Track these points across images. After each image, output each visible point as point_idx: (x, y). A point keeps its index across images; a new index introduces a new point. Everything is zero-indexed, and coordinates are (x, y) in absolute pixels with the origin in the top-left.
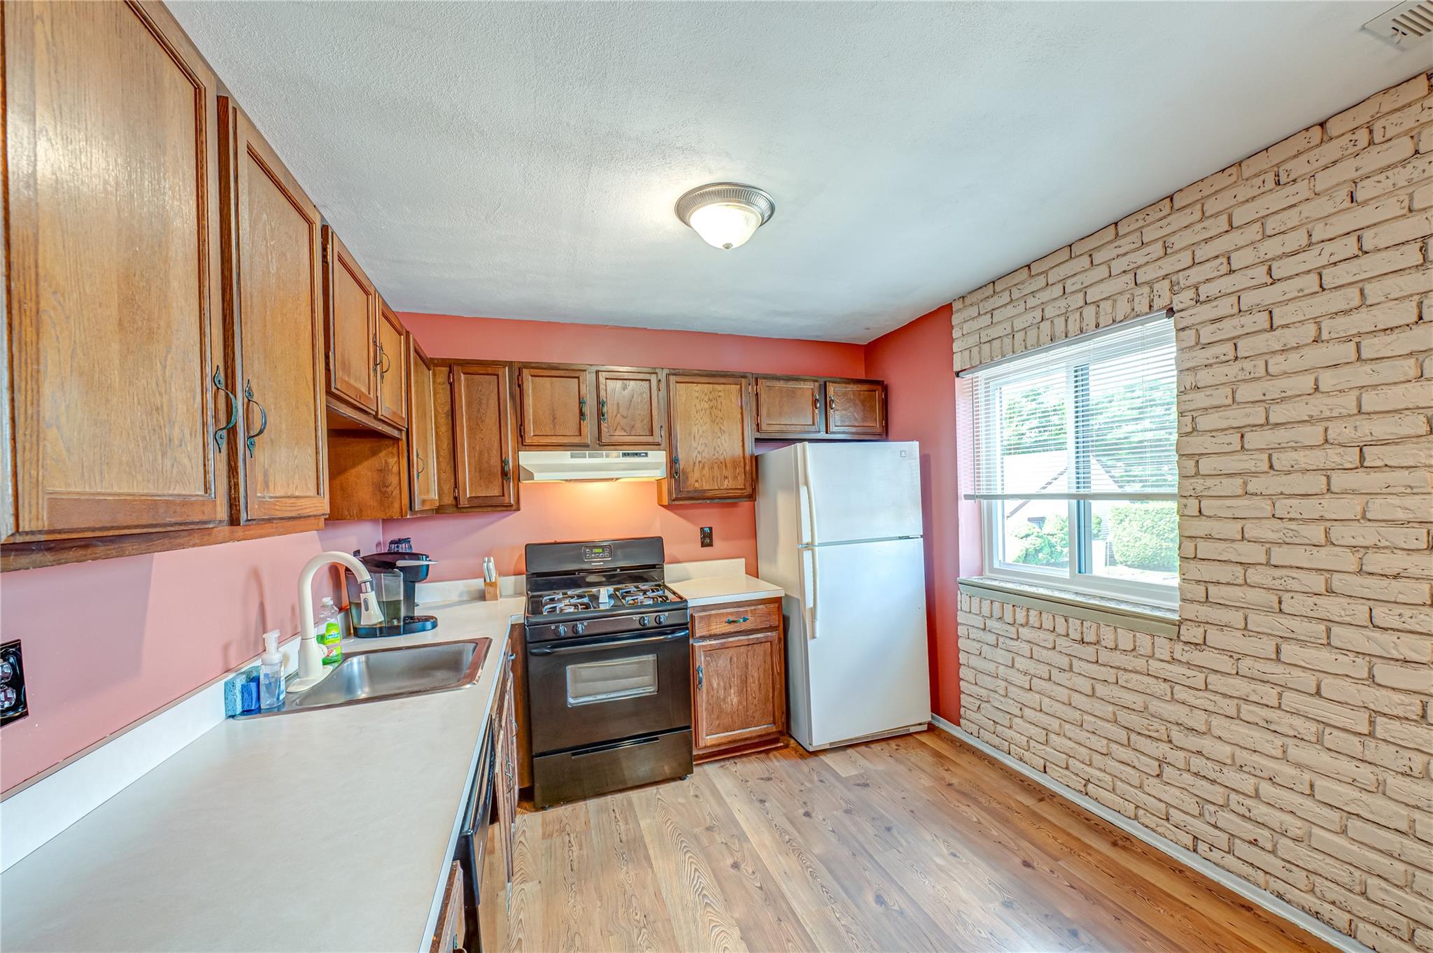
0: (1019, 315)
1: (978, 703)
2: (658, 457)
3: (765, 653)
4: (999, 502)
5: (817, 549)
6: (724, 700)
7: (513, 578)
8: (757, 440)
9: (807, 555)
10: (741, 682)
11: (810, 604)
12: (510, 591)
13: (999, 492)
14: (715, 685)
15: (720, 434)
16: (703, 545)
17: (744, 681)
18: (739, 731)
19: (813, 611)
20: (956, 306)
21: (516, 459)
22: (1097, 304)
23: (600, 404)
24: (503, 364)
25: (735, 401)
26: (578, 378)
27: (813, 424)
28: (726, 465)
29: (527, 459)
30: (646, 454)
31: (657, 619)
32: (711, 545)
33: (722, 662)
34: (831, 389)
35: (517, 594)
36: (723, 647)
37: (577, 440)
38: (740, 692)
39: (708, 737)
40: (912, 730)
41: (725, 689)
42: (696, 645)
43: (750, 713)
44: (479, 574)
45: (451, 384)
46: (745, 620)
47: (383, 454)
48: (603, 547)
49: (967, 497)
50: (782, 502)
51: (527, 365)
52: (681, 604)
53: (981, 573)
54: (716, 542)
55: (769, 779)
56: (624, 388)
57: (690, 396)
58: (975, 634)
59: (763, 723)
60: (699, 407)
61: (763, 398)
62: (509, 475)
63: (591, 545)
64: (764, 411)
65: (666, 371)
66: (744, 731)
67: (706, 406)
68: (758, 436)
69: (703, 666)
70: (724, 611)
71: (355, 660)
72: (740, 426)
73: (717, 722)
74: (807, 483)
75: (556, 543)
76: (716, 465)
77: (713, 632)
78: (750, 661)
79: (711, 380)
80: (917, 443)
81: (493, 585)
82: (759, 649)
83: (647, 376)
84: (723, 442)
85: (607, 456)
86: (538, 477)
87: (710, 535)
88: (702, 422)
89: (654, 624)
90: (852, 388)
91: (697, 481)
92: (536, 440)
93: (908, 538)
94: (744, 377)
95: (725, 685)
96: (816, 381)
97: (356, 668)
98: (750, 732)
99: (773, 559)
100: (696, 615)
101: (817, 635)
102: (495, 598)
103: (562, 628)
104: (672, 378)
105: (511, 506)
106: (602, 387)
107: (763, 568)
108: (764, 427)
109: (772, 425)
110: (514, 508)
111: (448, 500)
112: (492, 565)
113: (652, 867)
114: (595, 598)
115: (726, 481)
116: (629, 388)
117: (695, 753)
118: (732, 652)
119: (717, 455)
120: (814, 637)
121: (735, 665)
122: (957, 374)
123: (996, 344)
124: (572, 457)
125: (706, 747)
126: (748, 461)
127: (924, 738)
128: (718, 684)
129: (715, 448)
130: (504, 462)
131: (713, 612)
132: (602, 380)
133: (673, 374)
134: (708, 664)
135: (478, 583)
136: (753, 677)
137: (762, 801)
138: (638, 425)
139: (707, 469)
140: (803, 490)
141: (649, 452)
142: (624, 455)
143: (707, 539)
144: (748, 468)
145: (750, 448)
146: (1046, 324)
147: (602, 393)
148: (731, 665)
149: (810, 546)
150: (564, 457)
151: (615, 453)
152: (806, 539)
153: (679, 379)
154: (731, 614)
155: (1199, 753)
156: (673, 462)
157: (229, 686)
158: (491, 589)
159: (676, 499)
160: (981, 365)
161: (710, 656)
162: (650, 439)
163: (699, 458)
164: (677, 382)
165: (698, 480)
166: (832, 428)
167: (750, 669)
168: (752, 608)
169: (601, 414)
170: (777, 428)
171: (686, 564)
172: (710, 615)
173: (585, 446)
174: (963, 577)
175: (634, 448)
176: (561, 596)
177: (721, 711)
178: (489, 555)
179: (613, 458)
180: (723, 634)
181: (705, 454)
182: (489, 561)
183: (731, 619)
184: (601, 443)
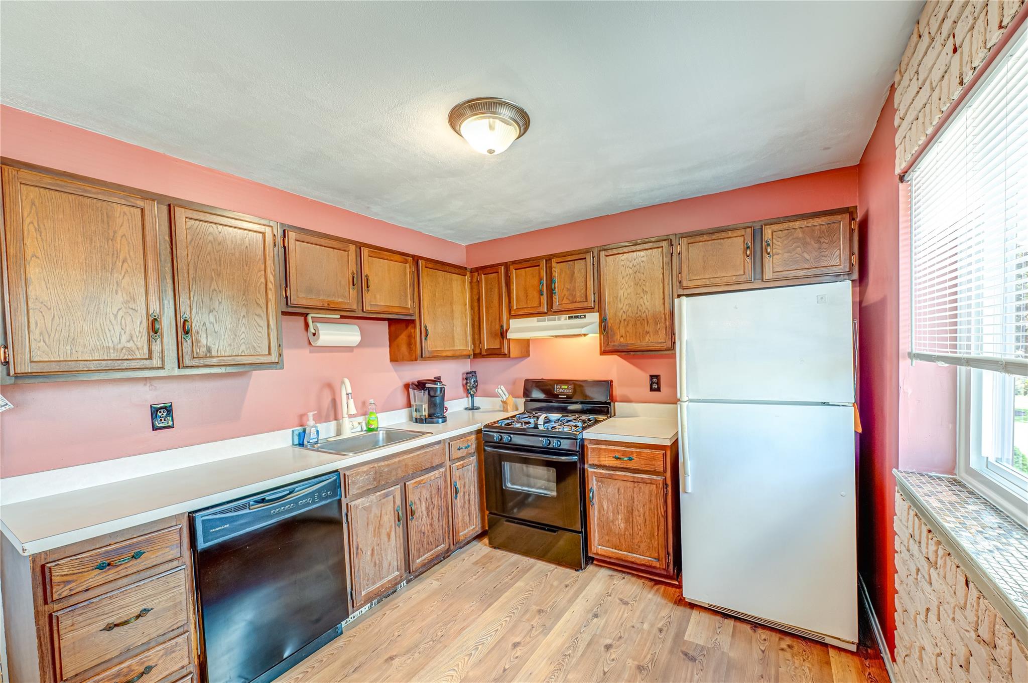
2: (594, 318)
3: (651, 494)
5: (685, 405)
6: (613, 522)
8: (679, 296)
10: (628, 512)
11: (681, 458)
14: (605, 507)
15: (642, 295)
16: (652, 389)
17: (631, 512)
18: (625, 553)
19: (684, 465)
20: (896, 80)
21: (508, 324)
23: (552, 281)
24: (501, 265)
25: (657, 262)
26: (539, 266)
28: (648, 322)
29: (514, 324)
30: (585, 316)
32: (658, 389)
33: (611, 489)
34: (770, 231)
36: (610, 477)
37: (539, 309)
38: (627, 521)
39: (600, 547)
41: (613, 513)
42: (590, 470)
43: (636, 541)
45: (479, 282)
46: (630, 459)
47: (409, 328)
49: (911, 356)
51: (513, 262)
56: (568, 267)
57: (617, 266)
59: (648, 554)
60: (624, 274)
61: (684, 256)
62: (504, 333)
64: (687, 268)
65: (599, 248)
66: (630, 554)
67: (631, 271)
68: (681, 292)
69: (595, 488)
70: (613, 447)
71: (381, 432)
73: (607, 538)
76: (639, 322)
77: (603, 463)
78: (635, 496)
79: (636, 248)
82: (646, 489)
83: (584, 255)
84: (646, 301)
85: (559, 319)
87: (659, 381)
88: (627, 286)
91: (622, 336)
92: (517, 311)
94: (666, 240)
95: (613, 510)
96: (749, 227)
98: (634, 557)
100: (589, 446)
104: (604, 252)
105: (506, 354)
106: (553, 269)
108: (687, 283)
109: (694, 280)
110: (507, 356)
115: (648, 335)
116: (571, 267)
117: (590, 555)
118: (620, 484)
119: (639, 313)
121: (622, 496)
122: (901, 178)
124: (538, 321)
125: (598, 554)
126: (668, 317)
128: (608, 507)
129: (638, 307)
130: (502, 327)
131: (604, 447)
132: (553, 264)
133: (605, 249)
134: (599, 488)
136: (638, 511)
137: (596, 616)
138: (578, 294)
139: (630, 325)
141: (586, 314)
142: (570, 318)
143: (655, 384)
144: (668, 323)
147: (554, 274)
148: (619, 495)
149: (680, 401)
150: (534, 322)
151: (563, 317)
152: (679, 394)
153: (609, 252)
154: (618, 451)
156: (604, 321)
157: (294, 432)
159: (605, 351)
161: (602, 482)
162: (586, 305)
163: (624, 317)
164: (607, 256)
166: (771, 274)
167: (636, 503)
168: (638, 450)
169: (553, 290)
171: (635, 405)
172: (600, 449)
173: (544, 313)
175: (576, 311)
177: (610, 530)
179: (563, 320)
180: (612, 467)
181: (629, 313)
183: (618, 455)
184: (553, 311)
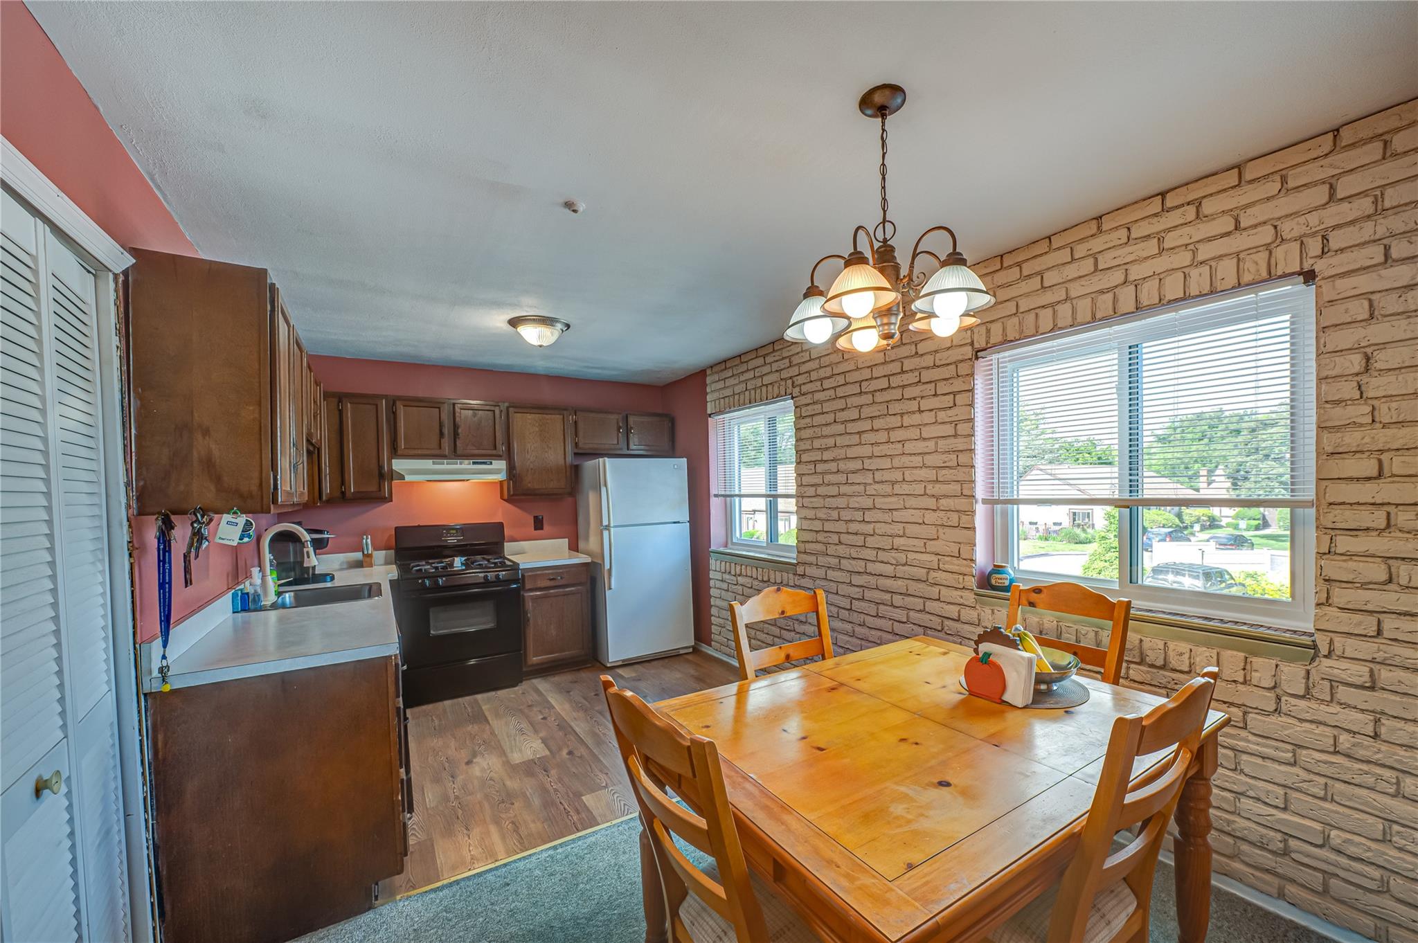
0: (737, 384)
1: (720, 628)
2: (501, 465)
4: (737, 499)
5: (612, 529)
6: (546, 633)
7: (384, 552)
8: (575, 454)
9: (606, 533)
10: (559, 620)
11: (607, 566)
12: (382, 560)
13: (737, 492)
14: (540, 623)
15: (547, 449)
16: (536, 528)
17: (561, 620)
18: (557, 654)
19: (610, 570)
20: (709, 372)
21: (390, 464)
22: (767, 385)
23: (456, 427)
24: (381, 397)
25: (559, 427)
26: (439, 408)
27: (618, 443)
28: (552, 471)
29: (398, 465)
30: (491, 463)
31: (497, 576)
32: (542, 528)
33: (545, 607)
34: (631, 420)
35: (387, 563)
36: (546, 596)
37: (437, 452)
38: (558, 628)
39: (534, 660)
40: (682, 652)
41: (547, 625)
42: (526, 594)
43: (566, 640)
44: (360, 548)
45: (340, 410)
46: (562, 578)
48: (457, 529)
49: (716, 496)
50: (592, 497)
51: (401, 398)
52: (515, 566)
53: (726, 546)
54: (545, 526)
55: (576, 682)
56: (475, 415)
57: (525, 424)
58: (719, 584)
59: (575, 649)
60: (531, 430)
61: (581, 425)
62: (385, 476)
63: (448, 528)
64: (581, 434)
65: (506, 404)
66: (561, 654)
67: (537, 429)
68: (576, 451)
69: (531, 609)
70: (548, 572)
71: (287, 595)
72: (562, 444)
73: (541, 648)
74: (606, 485)
75: (419, 526)
76: (544, 471)
77: (539, 586)
78: (565, 606)
79: (540, 411)
80: (685, 459)
81: (370, 556)
82: (573, 598)
83: (492, 408)
84: (550, 455)
85: (461, 464)
86: (408, 478)
87: (542, 522)
88: (533, 440)
89: (494, 579)
90: (646, 419)
92: (407, 452)
93: (679, 522)
94: (566, 410)
95: (547, 623)
96: (620, 414)
97: (287, 600)
99: (587, 538)
100: (526, 574)
101: (613, 587)
102: (371, 565)
103: (427, 582)
104: (511, 409)
105: (386, 499)
106: (457, 414)
107: (581, 545)
108: (581, 445)
109: (586, 443)
110: (388, 500)
111: (337, 494)
112: (369, 541)
113: (489, 724)
114: (451, 565)
115: (552, 482)
116: (479, 416)
117: (524, 669)
118: (553, 599)
119: (545, 464)
120: (610, 589)
121: (555, 609)
122: (710, 415)
123: (727, 399)
124: (434, 463)
125: (533, 665)
126: (568, 469)
127: (690, 657)
128: (542, 622)
129: (543, 459)
130: (380, 467)
131: (539, 572)
132: (457, 409)
133: (513, 407)
134: (534, 608)
135: (358, 555)
136: (567, 617)
137: (568, 692)
138: (485, 442)
139: (537, 474)
140: (603, 489)
141: (493, 461)
142: (474, 463)
143: (538, 524)
144: (568, 473)
145: (569, 458)
146: (747, 393)
147: (457, 419)
148: (552, 609)
149: (608, 527)
150: (428, 464)
151: (466, 462)
152: (605, 523)
153: (516, 410)
154: (552, 574)
155: (804, 634)
156: (511, 468)
157: (234, 596)
158: (368, 559)
159: (513, 495)
160: (721, 412)
161: (536, 602)
162: (494, 452)
163: (532, 466)
164: (515, 412)
165: (530, 482)
166: (632, 447)
167: (565, 612)
168: (567, 570)
169: (456, 435)
170: (591, 446)
171: (521, 542)
172: (537, 574)
173: (444, 457)
174: (713, 548)
175: (482, 455)
176: (424, 563)
177: (544, 640)
178: (365, 533)
179: (466, 465)
180: (546, 588)
181: (535, 463)
182: (367, 538)
183: (552, 577)
184: (456, 454)
